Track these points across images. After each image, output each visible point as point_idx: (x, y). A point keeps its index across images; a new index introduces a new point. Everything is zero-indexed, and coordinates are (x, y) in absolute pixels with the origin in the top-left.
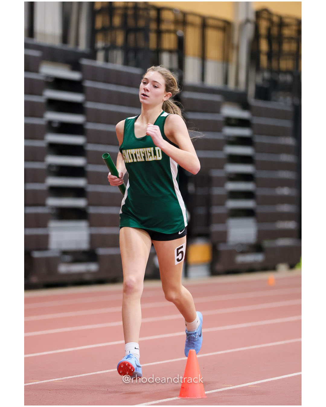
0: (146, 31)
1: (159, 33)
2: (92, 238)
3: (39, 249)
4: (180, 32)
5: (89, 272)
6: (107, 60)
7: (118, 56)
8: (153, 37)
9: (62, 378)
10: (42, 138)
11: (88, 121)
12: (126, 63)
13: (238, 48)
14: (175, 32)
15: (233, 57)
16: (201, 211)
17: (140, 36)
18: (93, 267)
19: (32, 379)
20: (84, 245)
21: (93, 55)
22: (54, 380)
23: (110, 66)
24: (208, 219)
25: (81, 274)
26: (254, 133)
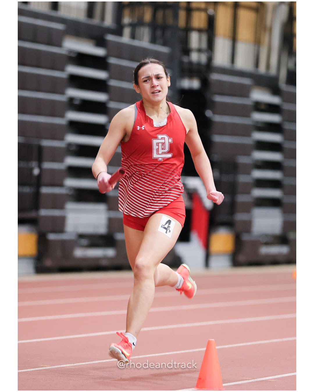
1: (189, 10)
2: (111, 222)
3: (55, 231)
4: (211, 11)
5: (105, 258)
6: (133, 36)
7: (145, 33)
8: (182, 14)
9: (74, 364)
10: (62, 116)
11: (111, 99)
12: (153, 40)
13: (271, 30)
14: (205, 10)
15: (265, 40)
17: (169, 12)
18: (110, 252)
19: (43, 364)
20: (102, 230)
21: (118, 31)
22: (65, 366)
23: (136, 43)
24: (232, 207)
25: (97, 259)
26: (284, 120)
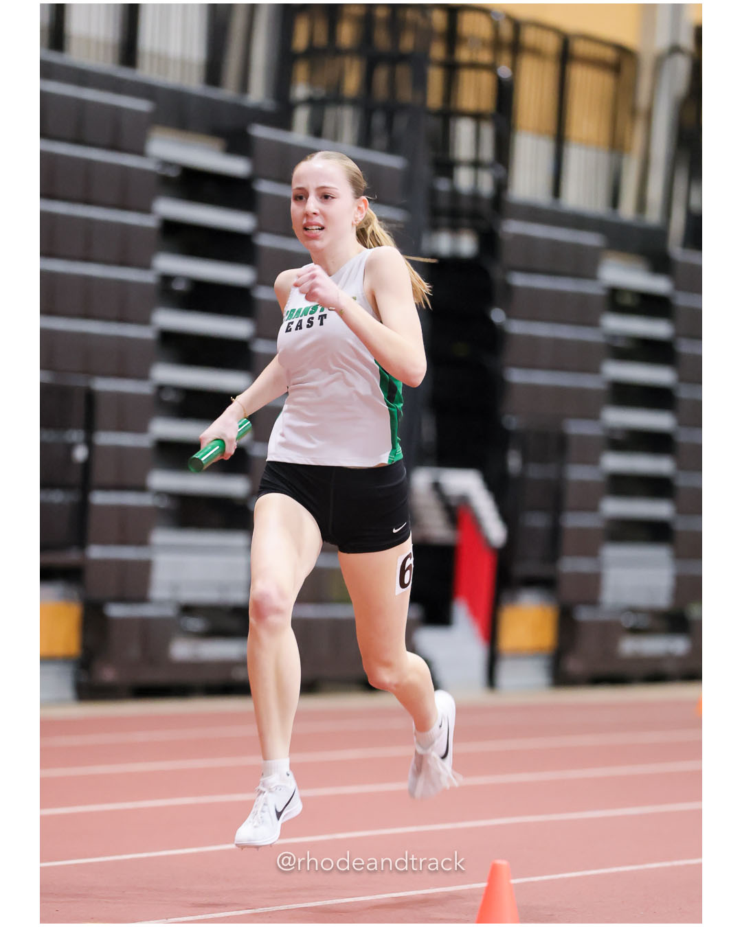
0: (418, 63)
1: (452, 69)
3: (122, 599)
4: (505, 71)
6: (316, 130)
7: (346, 121)
8: (435, 77)
10: (145, 321)
11: (261, 281)
12: (365, 140)
13: (649, 116)
14: (492, 68)
15: (636, 140)
16: (537, 521)
17: (404, 73)
20: (239, 594)
21: (282, 117)
24: (554, 542)
25: (226, 665)
26: (679, 333)
